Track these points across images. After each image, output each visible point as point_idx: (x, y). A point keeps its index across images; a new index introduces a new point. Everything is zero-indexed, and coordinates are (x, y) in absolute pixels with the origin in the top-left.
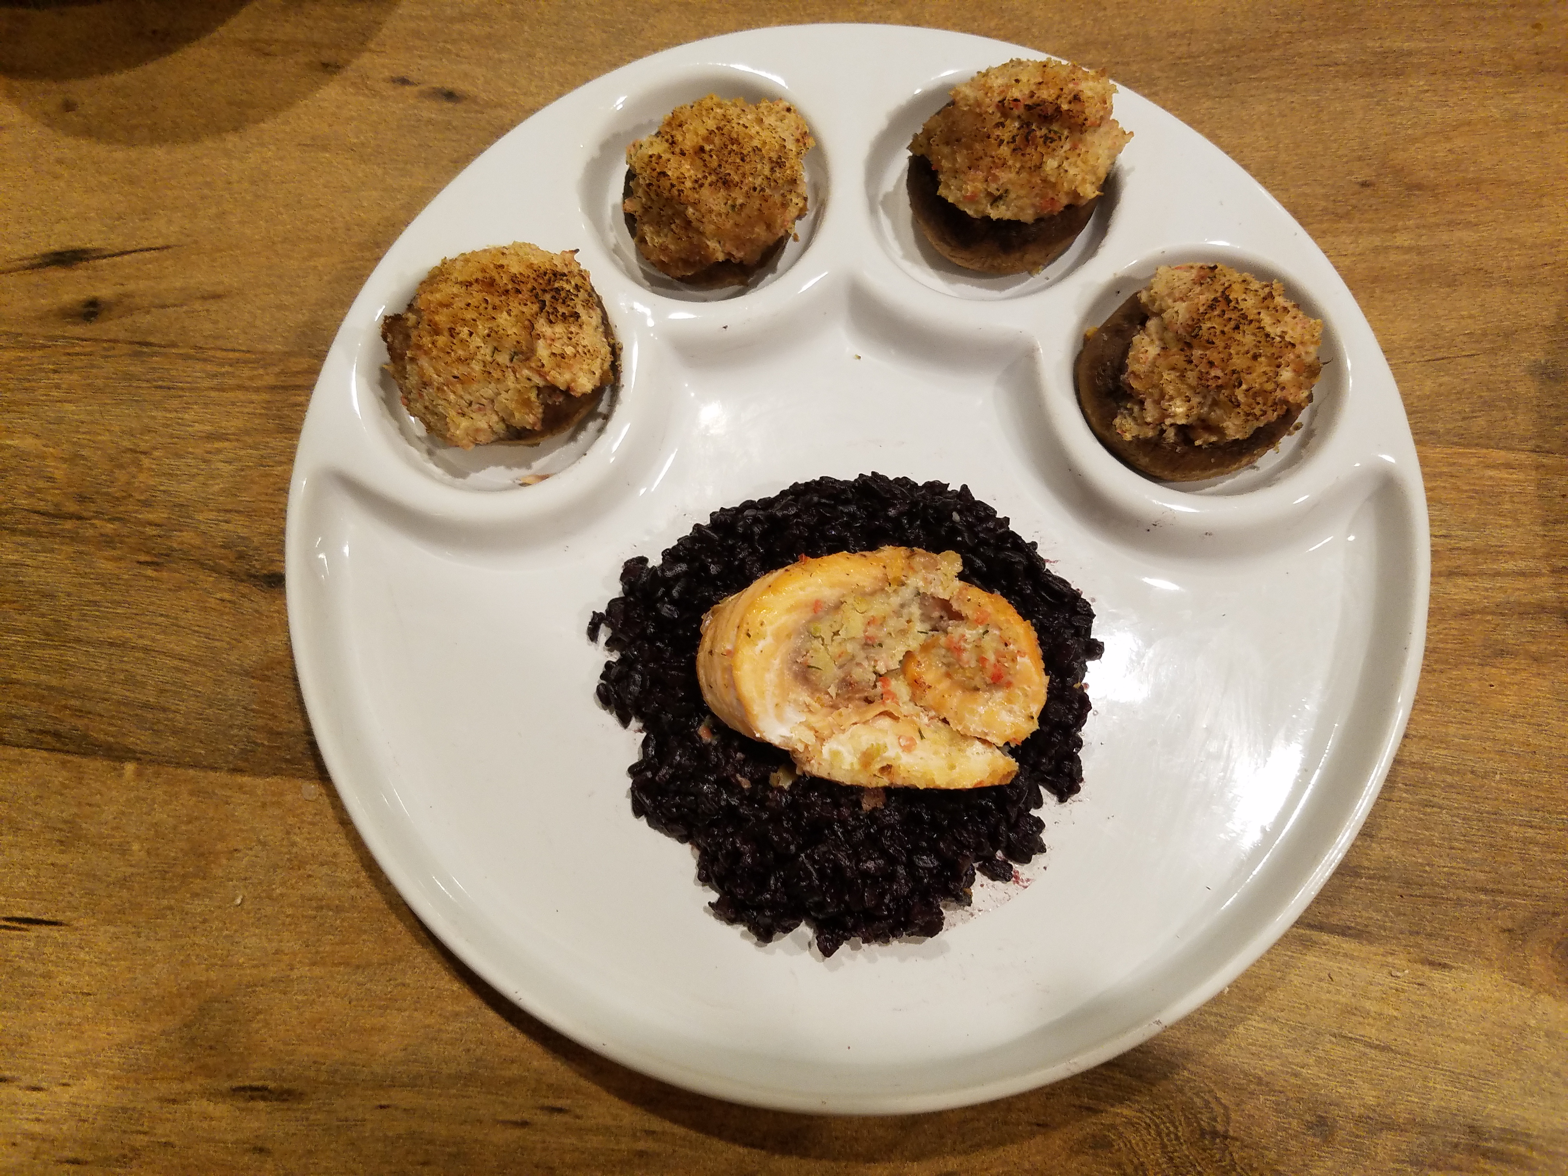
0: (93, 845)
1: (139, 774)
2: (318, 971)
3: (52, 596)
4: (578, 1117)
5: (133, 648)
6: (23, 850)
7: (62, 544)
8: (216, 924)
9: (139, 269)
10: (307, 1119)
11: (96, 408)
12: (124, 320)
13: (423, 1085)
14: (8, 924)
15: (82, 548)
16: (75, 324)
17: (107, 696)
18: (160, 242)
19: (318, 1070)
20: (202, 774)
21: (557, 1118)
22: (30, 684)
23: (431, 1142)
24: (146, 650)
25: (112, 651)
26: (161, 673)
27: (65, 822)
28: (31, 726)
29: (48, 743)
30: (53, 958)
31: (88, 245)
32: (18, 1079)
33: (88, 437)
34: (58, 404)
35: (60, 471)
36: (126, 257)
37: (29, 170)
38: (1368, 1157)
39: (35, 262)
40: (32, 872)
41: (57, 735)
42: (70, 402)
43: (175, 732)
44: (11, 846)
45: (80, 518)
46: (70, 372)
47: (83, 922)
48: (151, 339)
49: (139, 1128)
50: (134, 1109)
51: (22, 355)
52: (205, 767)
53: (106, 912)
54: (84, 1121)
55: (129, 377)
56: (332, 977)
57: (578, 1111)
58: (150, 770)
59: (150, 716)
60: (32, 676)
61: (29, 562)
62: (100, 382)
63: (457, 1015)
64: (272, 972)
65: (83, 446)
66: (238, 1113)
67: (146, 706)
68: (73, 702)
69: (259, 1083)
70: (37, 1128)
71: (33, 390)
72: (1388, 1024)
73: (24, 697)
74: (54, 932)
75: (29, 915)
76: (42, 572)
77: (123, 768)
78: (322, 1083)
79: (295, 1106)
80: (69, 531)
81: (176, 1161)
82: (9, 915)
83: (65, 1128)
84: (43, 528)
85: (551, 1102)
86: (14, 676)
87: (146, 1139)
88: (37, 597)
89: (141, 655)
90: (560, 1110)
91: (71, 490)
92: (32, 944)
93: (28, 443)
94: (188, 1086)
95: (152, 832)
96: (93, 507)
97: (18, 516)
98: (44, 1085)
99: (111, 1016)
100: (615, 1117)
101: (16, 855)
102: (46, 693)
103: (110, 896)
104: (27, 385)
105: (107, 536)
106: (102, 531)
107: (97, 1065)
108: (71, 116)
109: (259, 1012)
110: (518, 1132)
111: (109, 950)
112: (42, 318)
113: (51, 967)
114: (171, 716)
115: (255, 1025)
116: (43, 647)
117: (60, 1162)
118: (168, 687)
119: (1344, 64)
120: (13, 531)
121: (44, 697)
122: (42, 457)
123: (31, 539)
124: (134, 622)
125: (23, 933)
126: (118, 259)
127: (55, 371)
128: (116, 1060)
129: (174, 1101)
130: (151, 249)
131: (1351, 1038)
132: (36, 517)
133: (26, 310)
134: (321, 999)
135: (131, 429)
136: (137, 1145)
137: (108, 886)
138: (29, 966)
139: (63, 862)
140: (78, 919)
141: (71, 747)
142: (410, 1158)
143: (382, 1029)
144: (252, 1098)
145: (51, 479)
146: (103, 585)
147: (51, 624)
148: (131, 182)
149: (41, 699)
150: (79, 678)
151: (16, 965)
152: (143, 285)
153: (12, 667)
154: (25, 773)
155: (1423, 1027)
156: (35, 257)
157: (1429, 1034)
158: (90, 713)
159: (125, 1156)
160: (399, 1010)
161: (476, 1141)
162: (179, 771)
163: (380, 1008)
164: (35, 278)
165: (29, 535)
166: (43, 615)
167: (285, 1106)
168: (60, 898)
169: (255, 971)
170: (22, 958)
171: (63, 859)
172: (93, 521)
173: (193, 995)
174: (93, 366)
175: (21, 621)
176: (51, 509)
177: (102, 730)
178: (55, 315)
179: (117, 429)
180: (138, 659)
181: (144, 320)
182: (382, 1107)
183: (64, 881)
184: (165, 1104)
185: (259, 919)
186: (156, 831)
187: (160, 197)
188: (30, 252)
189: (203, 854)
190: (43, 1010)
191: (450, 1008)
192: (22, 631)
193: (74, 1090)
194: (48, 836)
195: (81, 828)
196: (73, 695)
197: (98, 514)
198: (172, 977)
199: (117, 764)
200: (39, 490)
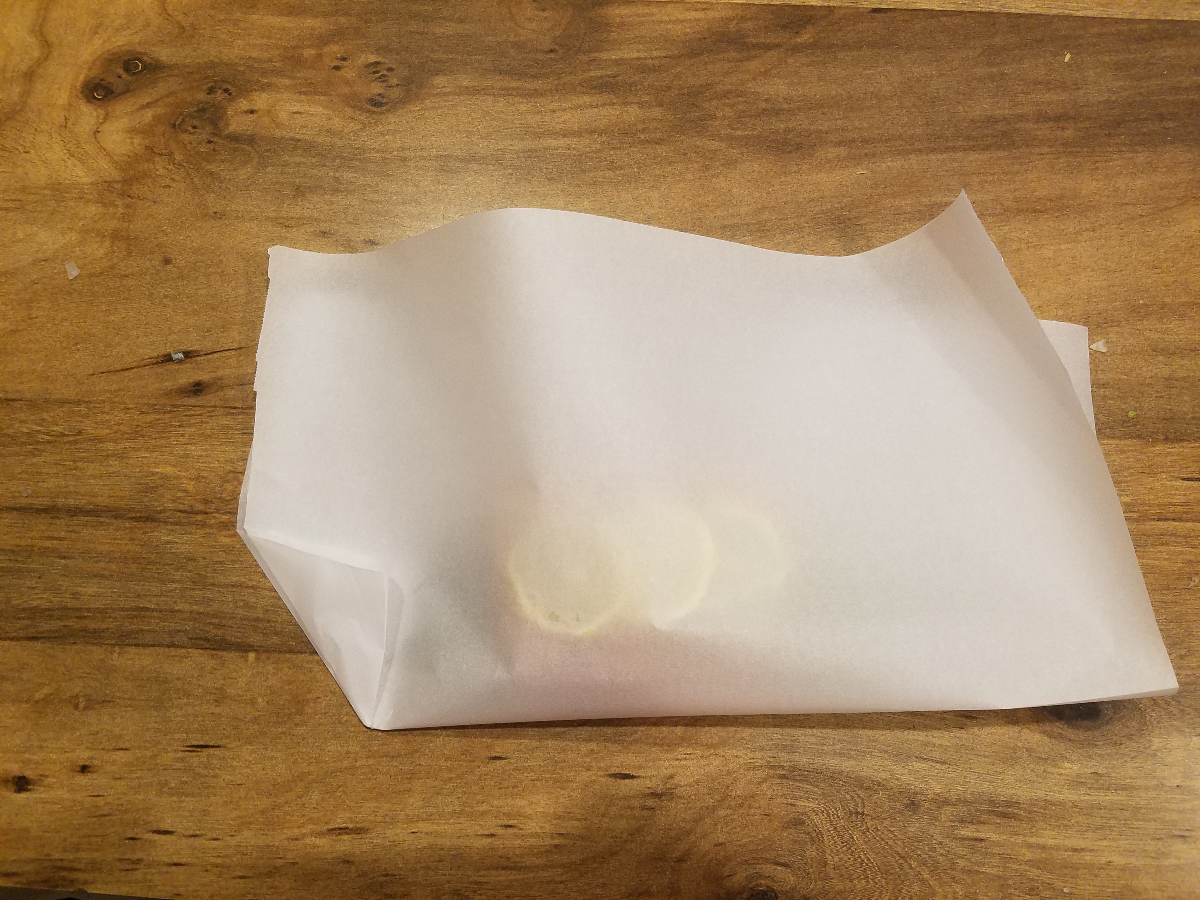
0: (235, 700)
1: (258, 659)
2: (371, 761)
3: (194, 560)
4: (521, 829)
5: (247, 587)
6: (193, 707)
7: (196, 529)
8: (311, 740)
9: (224, 362)
10: (372, 843)
11: (208, 447)
12: (219, 393)
13: (435, 819)
14: (189, 749)
15: (208, 530)
16: (188, 397)
17: (234, 616)
18: (236, 346)
19: (376, 815)
20: (294, 656)
21: (510, 830)
22: (187, 612)
23: (442, 849)
24: (254, 588)
25: (234, 590)
26: (264, 600)
27: (217, 689)
28: (190, 636)
29: (202, 645)
30: (218, 766)
31: (191, 349)
32: (205, 835)
33: (205, 465)
34: (185, 446)
35: (191, 486)
36: (215, 355)
37: (147, 303)
38: (937, 820)
39: (159, 360)
40: (200, 719)
41: (207, 640)
42: (191, 444)
43: (276, 634)
44: (186, 705)
45: (206, 513)
46: (189, 426)
47: (234, 744)
49: (278, 856)
50: (274, 846)
51: (158, 417)
52: (295, 652)
53: (247, 738)
54: (246, 855)
55: (225, 427)
56: (380, 764)
57: (521, 826)
58: (264, 656)
59: (261, 625)
60: (187, 607)
61: (178, 541)
62: (208, 432)
63: (450, 779)
64: (345, 764)
65: (203, 470)
66: (333, 843)
67: (258, 620)
68: (214, 620)
69: (344, 825)
70: (219, 861)
71: (168, 438)
72: (945, 750)
73: (184, 619)
74: (217, 751)
75: (201, 743)
76: (187, 546)
77: (248, 656)
78: (379, 822)
79: (365, 836)
80: (200, 521)
81: (300, 872)
82: (189, 744)
83: (235, 859)
84: (184, 520)
85: (506, 822)
86: (177, 608)
87: (282, 861)
88: (185, 561)
89: (252, 591)
90: (511, 826)
91: (198, 497)
92: (205, 759)
93: (169, 470)
94: (304, 831)
95: (269, 691)
96: (213, 506)
97: (168, 514)
98: (220, 837)
99: (255, 796)
100: (541, 828)
101: (190, 710)
102: (197, 616)
103: (248, 729)
104: (164, 435)
105: (223, 523)
106: (220, 520)
107: (250, 823)
108: (169, 267)
109: (340, 787)
110: (489, 840)
111: (251, 759)
112: (168, 394)
113: (218, 772)
114: (273, 625)
115: (338, 794)
116: (193, 589)
117: (234, 878)
118: (270, 608)
119: (909, 213)
120: (166, 523)
121: (196, 619)
122: (178, 478)
123: (178, 527)
124: (246, 572)
125: (199, 753)
126: (211, 356)
127: (180, 426)
128: (261, 819)
129: (296, 839)
130: (229, 350)
131: (926, 759)
132: (179, 514)
133: (157, 390)
134: (375, 777)
135: (231, 459)
136: (278, 865)
137: (246, 723)
138: (205, 772)
139: (218, 712)
140: (230, 743)
141: (216, 646)
142: (431, 859)
143: (410, 790)
144: (340, 834)
145: (186, 491)
146: (225, 552)
147: (196, 576)
148: (213, 309)
149: (195, 620)
150: (215, 606)
151: (197, 772)
152: (227, 371)
153: (175, 602)
154: (190, 663)
155: (963, 750)
156: (158, 357)
157: (967, 754)
158: (224, 626)
159: (271, 872)
160: (418, 779)
161: (467, 847)
162: (280, 655)
163: (407, 778)
164: (159, 370)
165: (177, 525)
166: (190, 571)
167: (358, 837)
168: (219, 732)
169: (335, 764)
170: (200, 767)
171: (218, 710)
172: (214, 515)
173: (301, 780)
174: (202, 422)
175: (178, 575)
176: (187, 508)
177: (233, 635)
178: (175, 392)
179: (222, 459)
180: (250, 593)
181: (232, 393)
182: (413, 833)
183: (220, 722)
184: (291, 841)
185: (335, 735)
186: (271, 691)
187: (231, 318)
188: (155, 354)
189: (299, 701)
190: (215, 795)
191: (446, 776)
192: (178, 581)
193: (238, 838)
194: (208, 697)
195: (226, 692)
196: (214, 616)
197: (217, 510)
198: (288, 772)
199: (244, 654)
200: (179, 498)
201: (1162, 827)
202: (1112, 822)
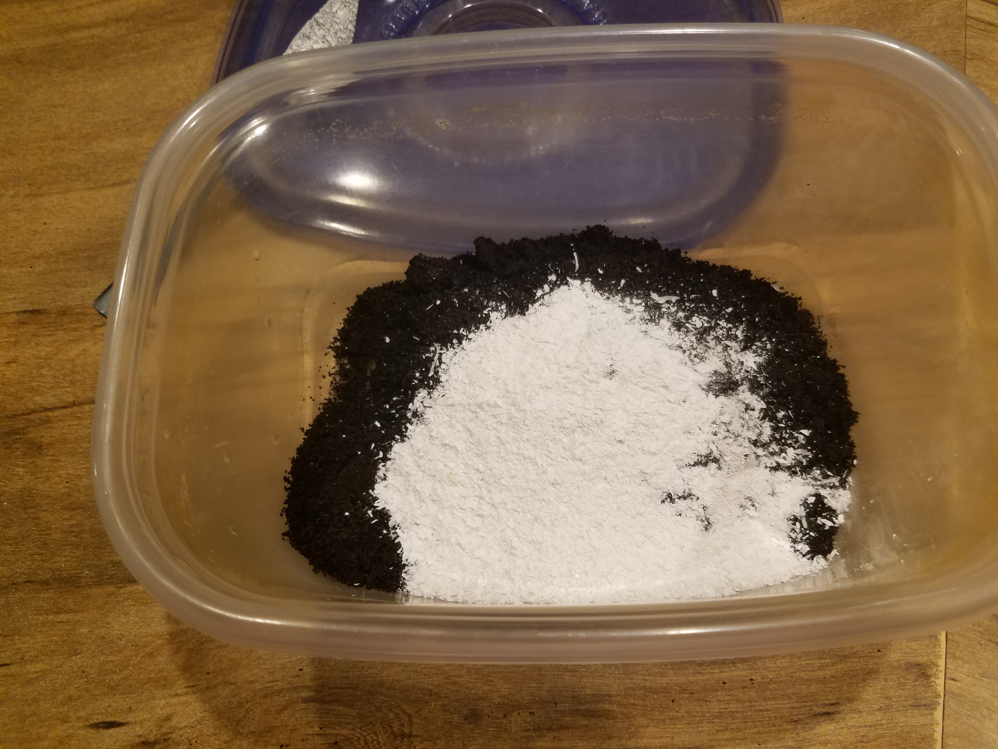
201: (798, 705)
202: (733, 706)
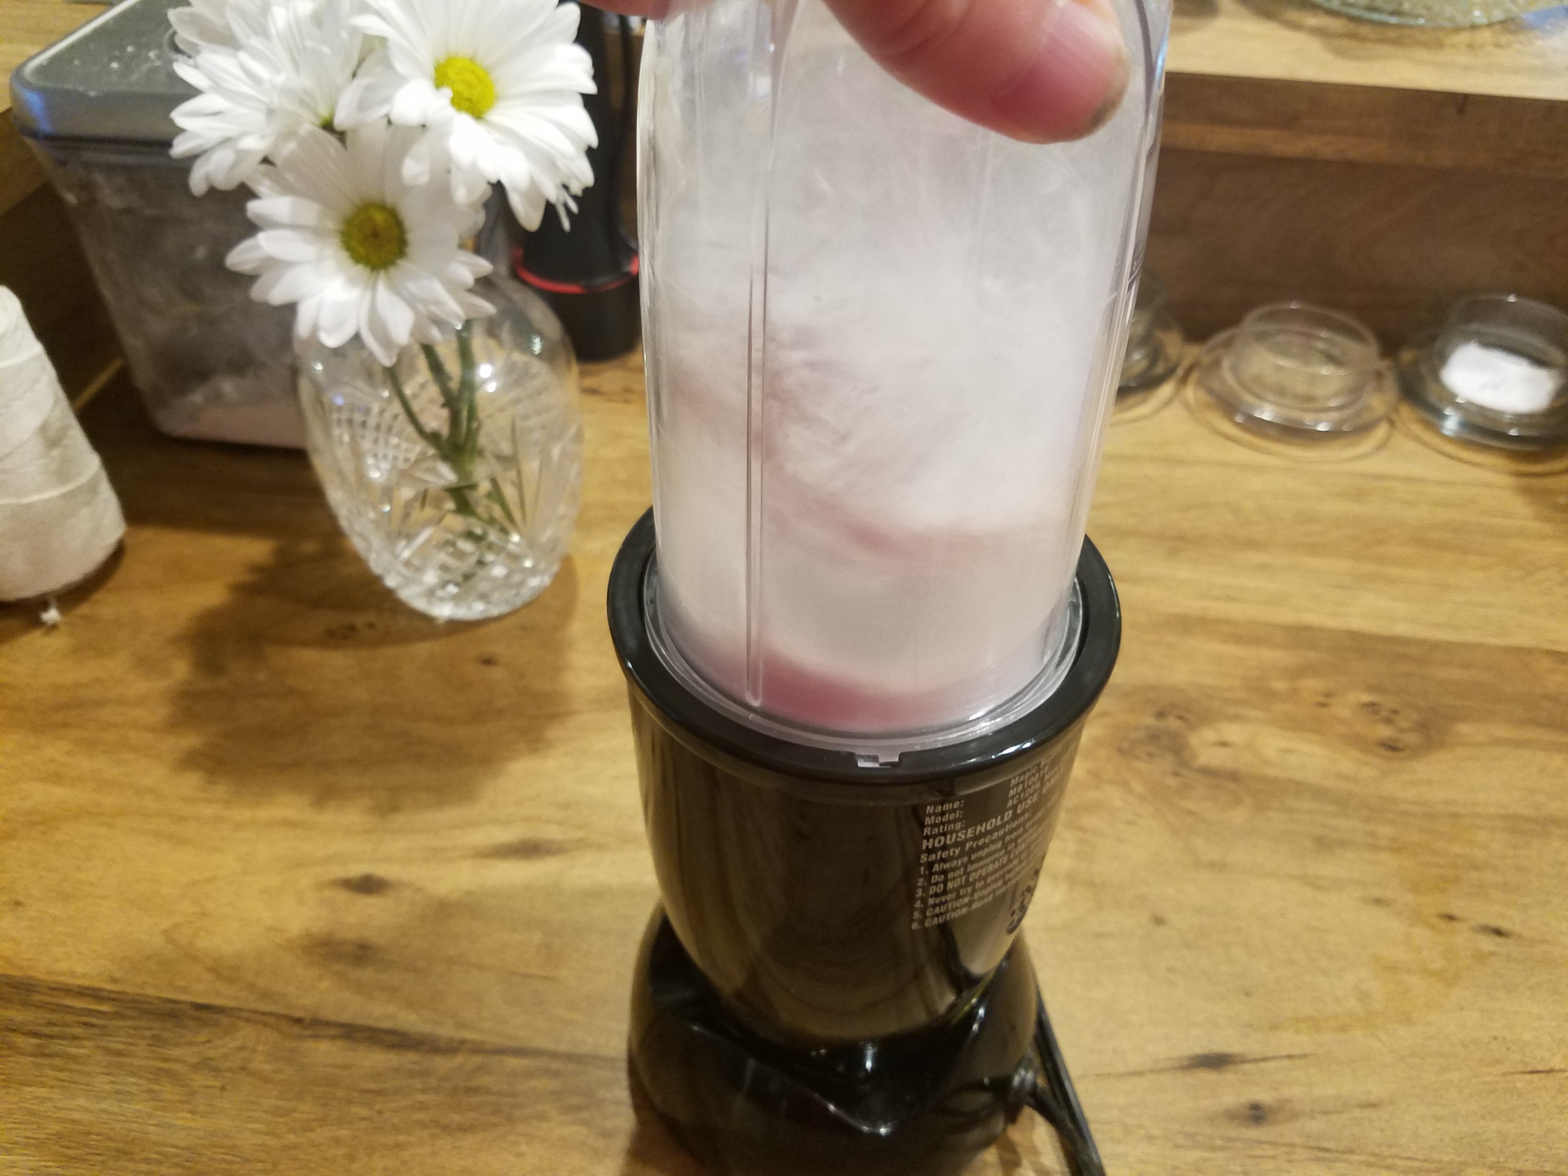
48: (1327, 1145)
